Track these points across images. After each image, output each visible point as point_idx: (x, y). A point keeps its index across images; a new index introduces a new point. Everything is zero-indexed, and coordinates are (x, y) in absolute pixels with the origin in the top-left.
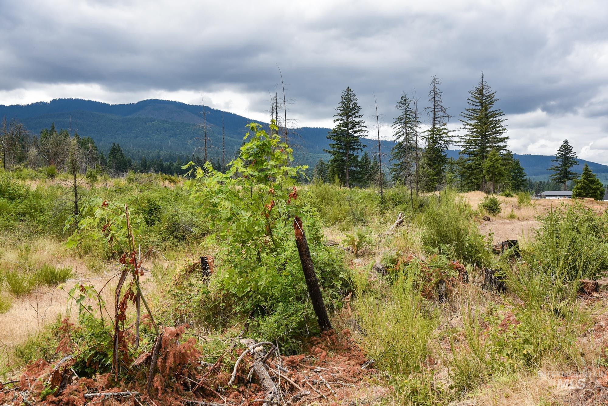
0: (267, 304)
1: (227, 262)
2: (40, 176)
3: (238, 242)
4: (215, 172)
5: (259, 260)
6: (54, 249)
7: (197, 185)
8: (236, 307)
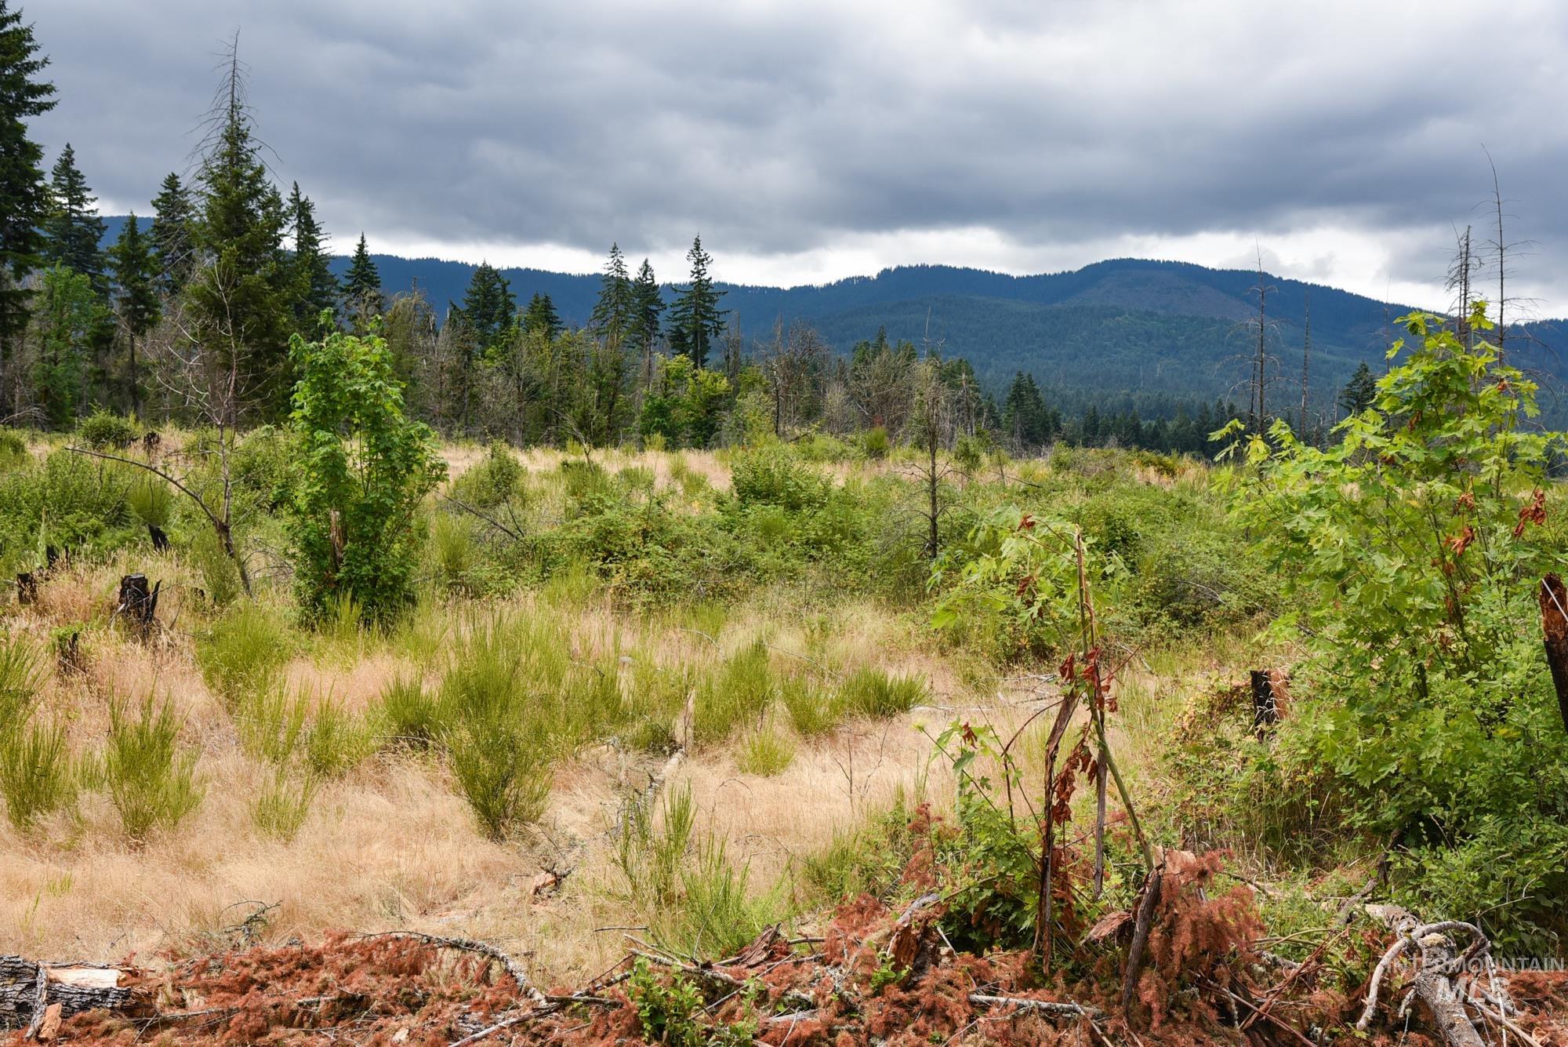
0: (1447, 813)
1: (1328, 691)
2: (852, 454)
3: (1362, 638)
4: (1299, 447)
5: (1422, 689)
6: (880, 630)
7: (1250, 482)
8: (1353, 813)
